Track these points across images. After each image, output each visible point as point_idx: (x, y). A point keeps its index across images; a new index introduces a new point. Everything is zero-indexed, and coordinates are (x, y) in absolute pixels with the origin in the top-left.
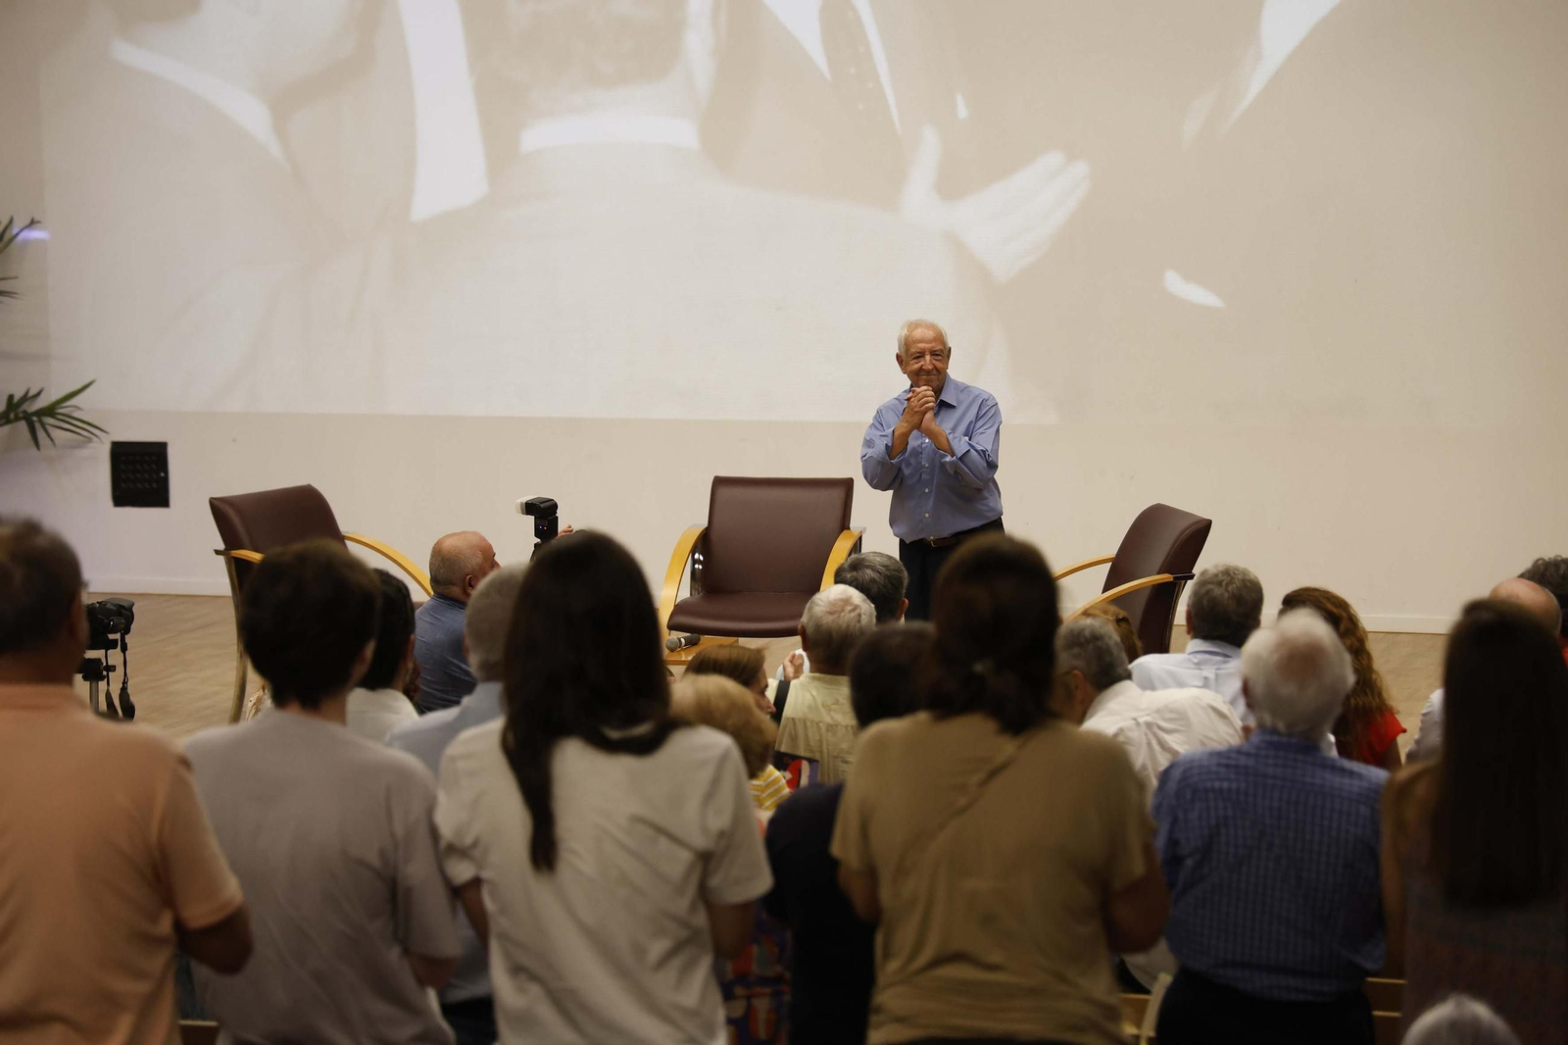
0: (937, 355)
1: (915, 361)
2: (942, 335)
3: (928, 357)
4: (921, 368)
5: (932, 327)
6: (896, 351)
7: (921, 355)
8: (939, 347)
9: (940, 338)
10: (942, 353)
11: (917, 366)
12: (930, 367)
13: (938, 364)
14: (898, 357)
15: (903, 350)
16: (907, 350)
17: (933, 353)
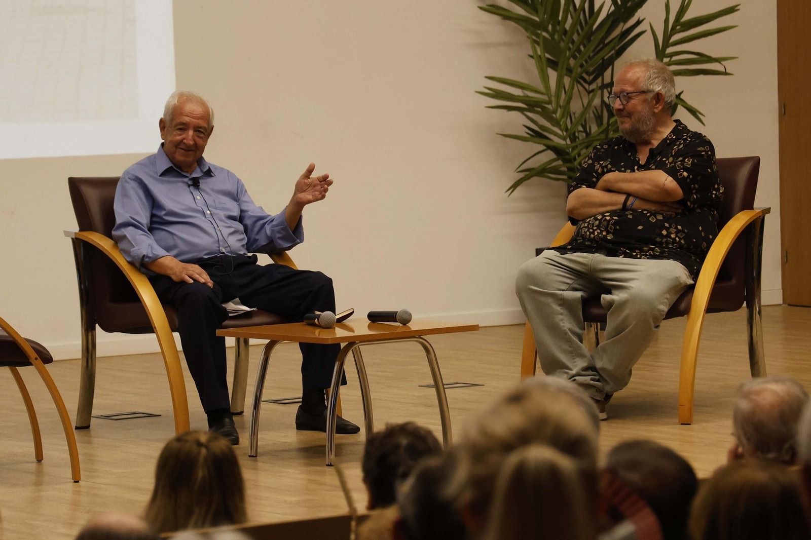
0: (199, 131)
1: (179, 132)
2: (209, 115)
3: (191, 133)
4: (181, 141)
5: (203, 104)
6: (161, 116)
7: (184, 127)
8: (205, 125)
9: (207, 117)
10: (204, 130)
11: (179, 138)
12: (191, 143)
13: (199, 141)
14: (162, 122)
15: (168, 118)
16: (172, 120)
17: (197, 129)
